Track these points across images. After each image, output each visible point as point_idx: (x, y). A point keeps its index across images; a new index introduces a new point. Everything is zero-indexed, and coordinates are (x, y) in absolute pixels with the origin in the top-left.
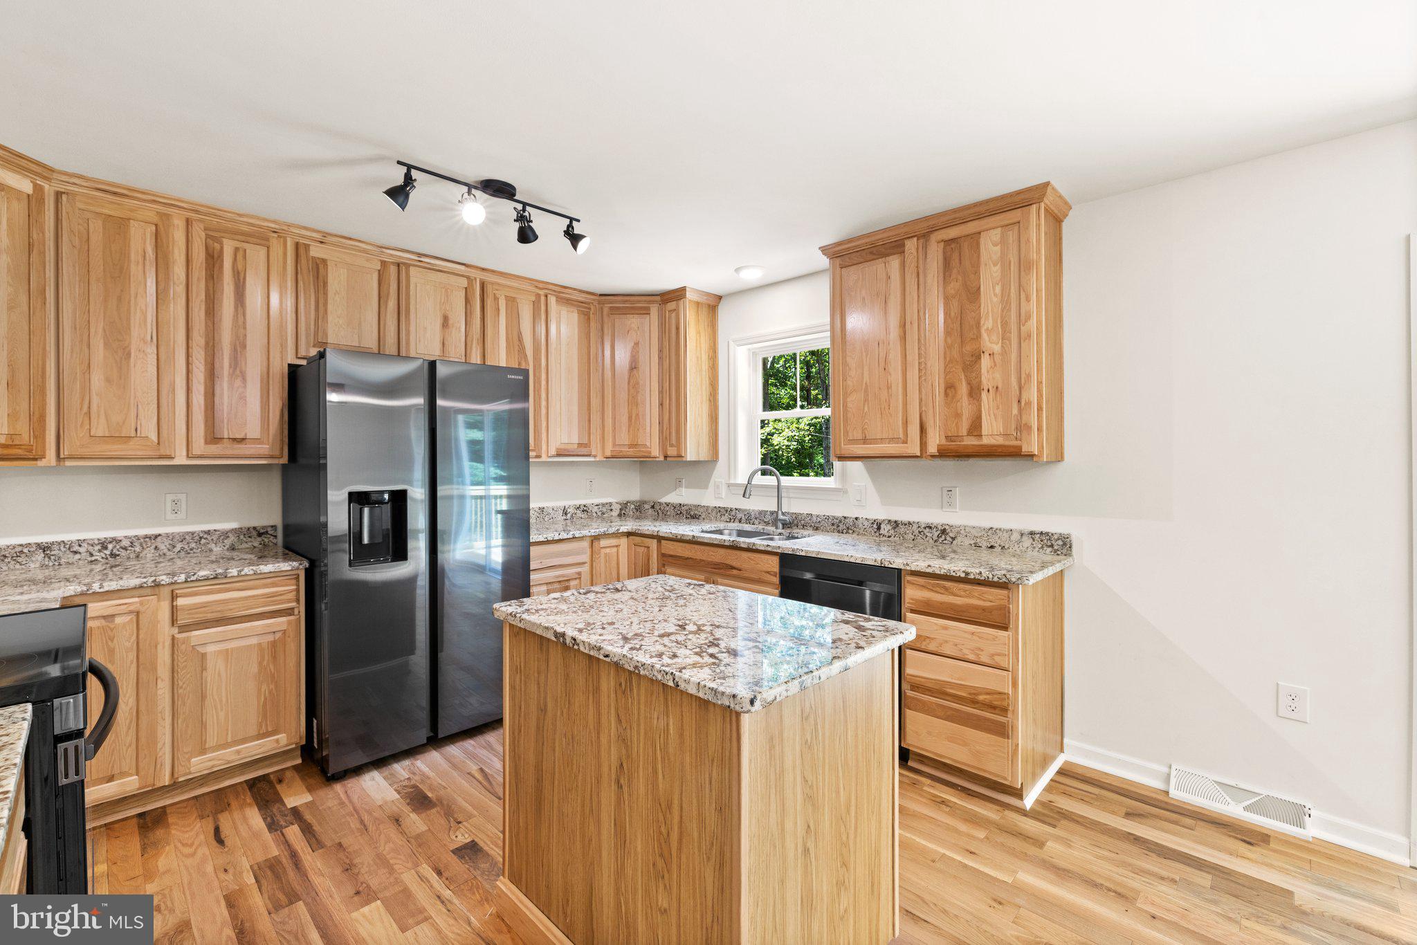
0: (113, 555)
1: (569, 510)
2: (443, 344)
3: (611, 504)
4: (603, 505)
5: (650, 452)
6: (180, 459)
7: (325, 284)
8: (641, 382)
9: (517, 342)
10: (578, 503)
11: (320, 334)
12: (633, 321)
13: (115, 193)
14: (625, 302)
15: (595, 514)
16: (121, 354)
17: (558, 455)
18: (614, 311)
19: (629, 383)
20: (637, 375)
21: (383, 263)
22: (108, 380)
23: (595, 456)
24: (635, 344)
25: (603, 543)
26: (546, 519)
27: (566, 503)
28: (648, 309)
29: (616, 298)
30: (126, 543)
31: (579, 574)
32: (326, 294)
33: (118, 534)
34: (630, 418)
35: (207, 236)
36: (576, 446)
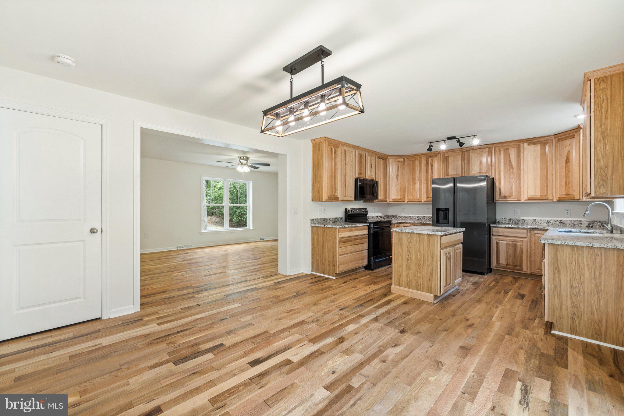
0: (419, 219)
1: (550, 222)
2: (480, 169)
3: (580, 221)
4: (575, 221)
5: (575, 197)
6: (423, 202)
7: (448, 161)
8: (571, 168)
9: (508, 163)
10: (556, 219)
11: (447, 173)
12: (568, 142)
13: (414, 156)
14: (565, 135)
15: (568, 225)
16: (414, 184)
17: (529, 200)
18: (560, 140)
19: (565, 169)
20: (569, 164)
21: (462, 152)
22: (413, 188)
23: (552, 200)
24: (568, 152)
25: (536, 232)
26: (537, 224)
27: (549, 219)
28: (574, 135)
29: (560, 134)
30: (420, 217)
31: (522, 241)
32: (448, 164)
33: (419, 215)
34: (566, 183)
35: (427, 159)
36: (539, 196)
